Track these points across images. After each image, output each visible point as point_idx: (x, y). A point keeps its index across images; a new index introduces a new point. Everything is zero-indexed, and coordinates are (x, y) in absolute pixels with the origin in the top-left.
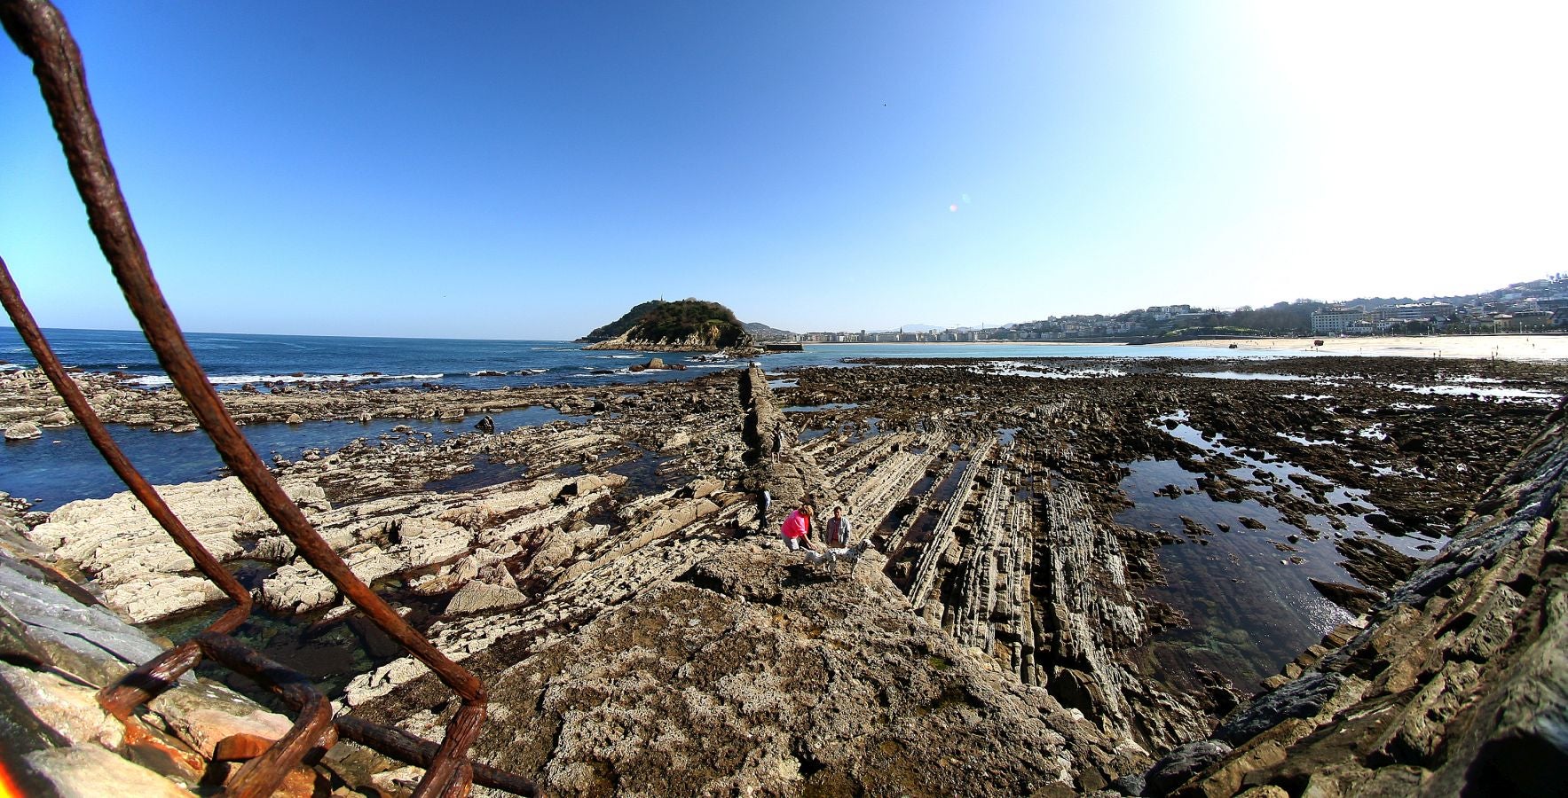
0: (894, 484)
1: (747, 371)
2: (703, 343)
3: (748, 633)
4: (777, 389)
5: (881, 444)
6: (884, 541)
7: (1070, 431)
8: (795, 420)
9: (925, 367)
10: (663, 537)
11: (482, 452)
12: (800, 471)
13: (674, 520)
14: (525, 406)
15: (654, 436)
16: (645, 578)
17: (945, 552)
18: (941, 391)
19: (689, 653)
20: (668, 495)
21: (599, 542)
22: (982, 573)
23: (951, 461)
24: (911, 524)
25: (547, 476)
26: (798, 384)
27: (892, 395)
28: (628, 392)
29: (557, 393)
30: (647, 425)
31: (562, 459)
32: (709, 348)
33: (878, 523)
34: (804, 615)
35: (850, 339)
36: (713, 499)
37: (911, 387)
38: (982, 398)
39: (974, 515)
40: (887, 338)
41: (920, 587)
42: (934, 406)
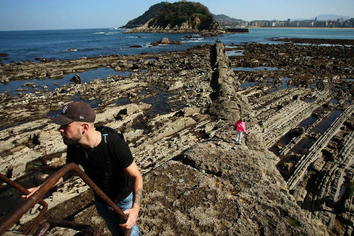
0: (291, 118)
1: (215, 45)
2: (191, 28)
3: (205, 188)
4: (232, 57)
5: (287, 94)
6: (279, 150)
8: (240, 76)
10: (169, 136)
11: (76, 94)
13: (174, 128)
14: (96, 68)
15: (164, 83)
16: (160, 156)
17: (314, 162)
18: (335, 63)
19: (178, 195)
20: (172, 114)
21: (138, 138)
22: (334, 180)
23: (330, 110)
24: (297, 143)
25: (111, 105)
26: (243, 53)
27: (301, 63)
28: (150, 58)
29: (112, 60)
30: (161, 76)
31: (118, 96)
32: (194, 30)
33: (278, 139)
34: (231, 183)
35: (280, 25)
36: (194, 118)
37: (315, 59)
39: (338, 145)
41: (295, 178)
42: (328, 73)
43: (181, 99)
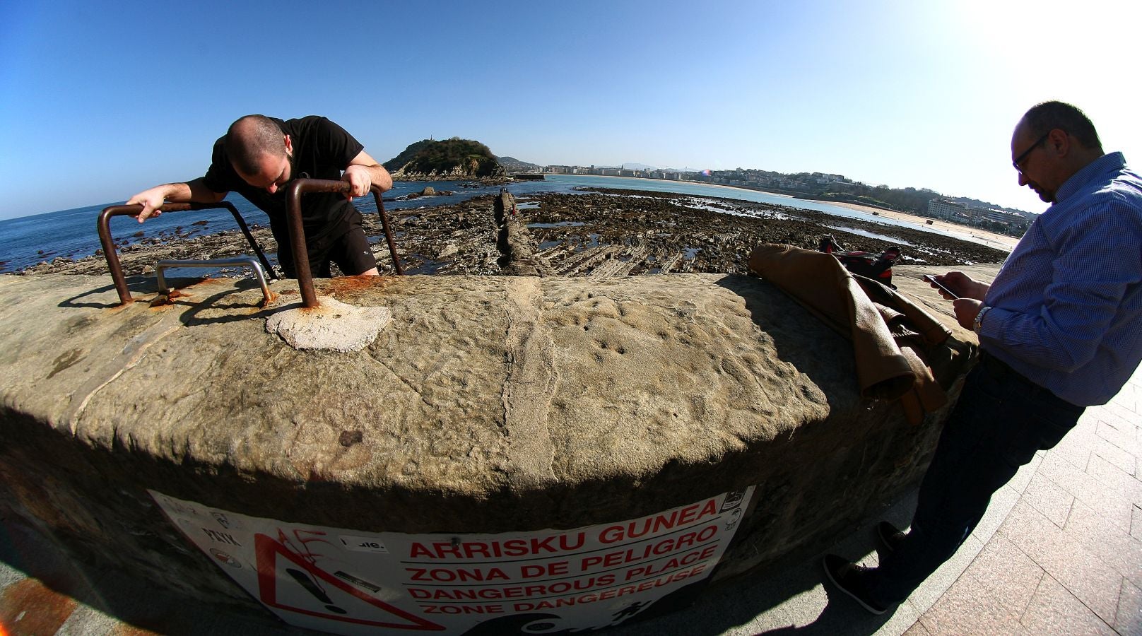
1: (501, 195)
2: (465, 174)
4: (524, 210)
5: (599, 253)
7: (737, 255)
8: (537, 234)
9: (638, 197)
12: (539, 271)
15: (431, 248)
18: (648, 216)
23: (647, 268)
26: (539, 206)
27: (611, 217)
28: (408, 215)
30: (425, 240)
32: (470, 177)
35: (582, 171)
37: (626, 211)
38: (677, 224)
40: (611, 172)
42: (641, 227)
43: (456, 269)
